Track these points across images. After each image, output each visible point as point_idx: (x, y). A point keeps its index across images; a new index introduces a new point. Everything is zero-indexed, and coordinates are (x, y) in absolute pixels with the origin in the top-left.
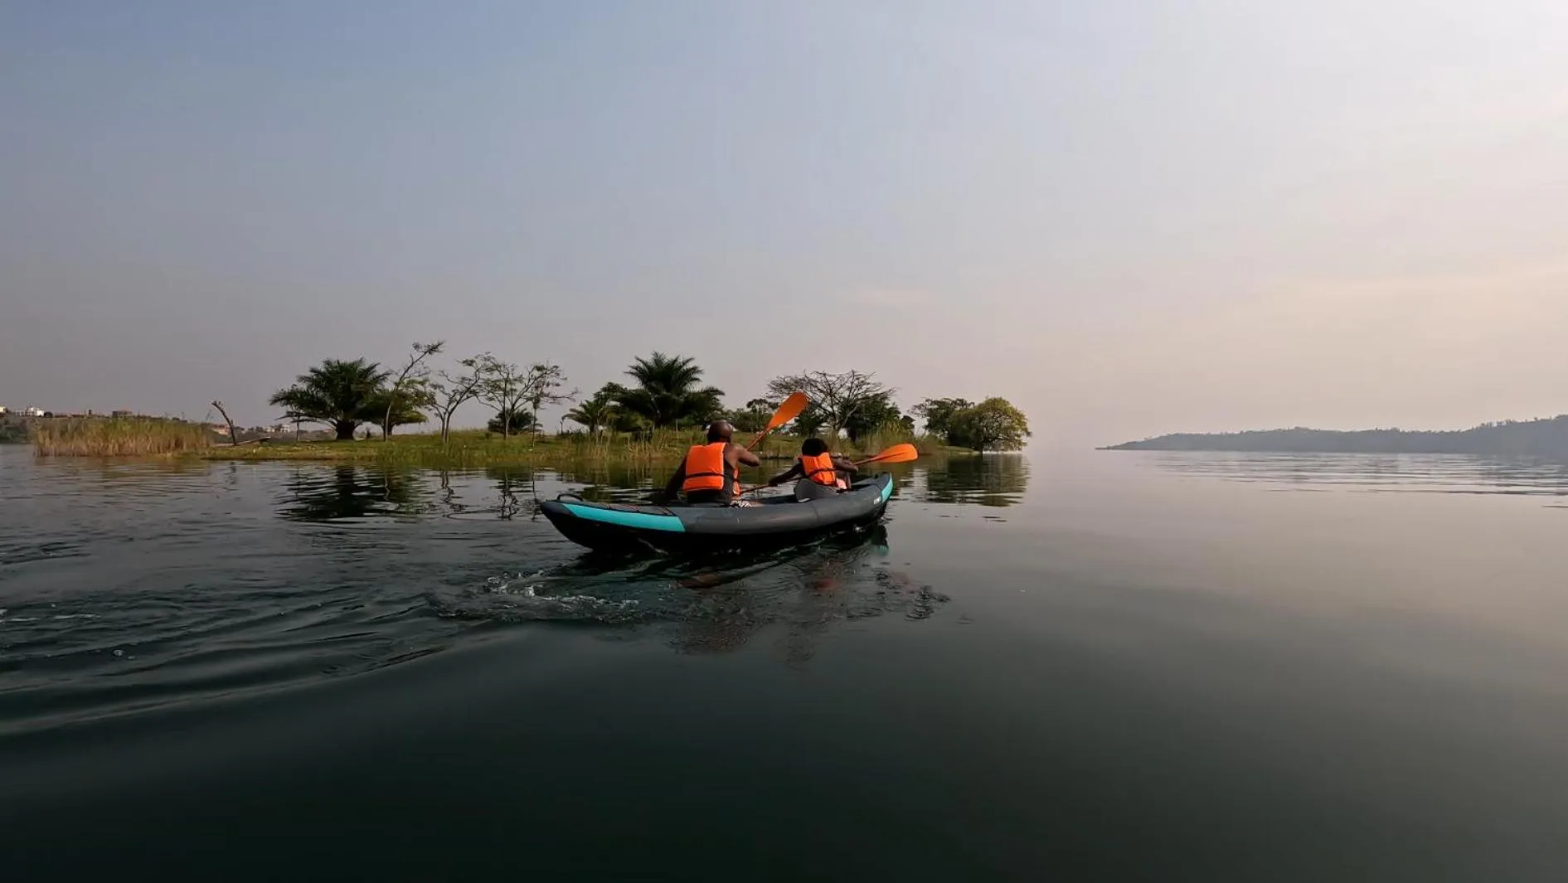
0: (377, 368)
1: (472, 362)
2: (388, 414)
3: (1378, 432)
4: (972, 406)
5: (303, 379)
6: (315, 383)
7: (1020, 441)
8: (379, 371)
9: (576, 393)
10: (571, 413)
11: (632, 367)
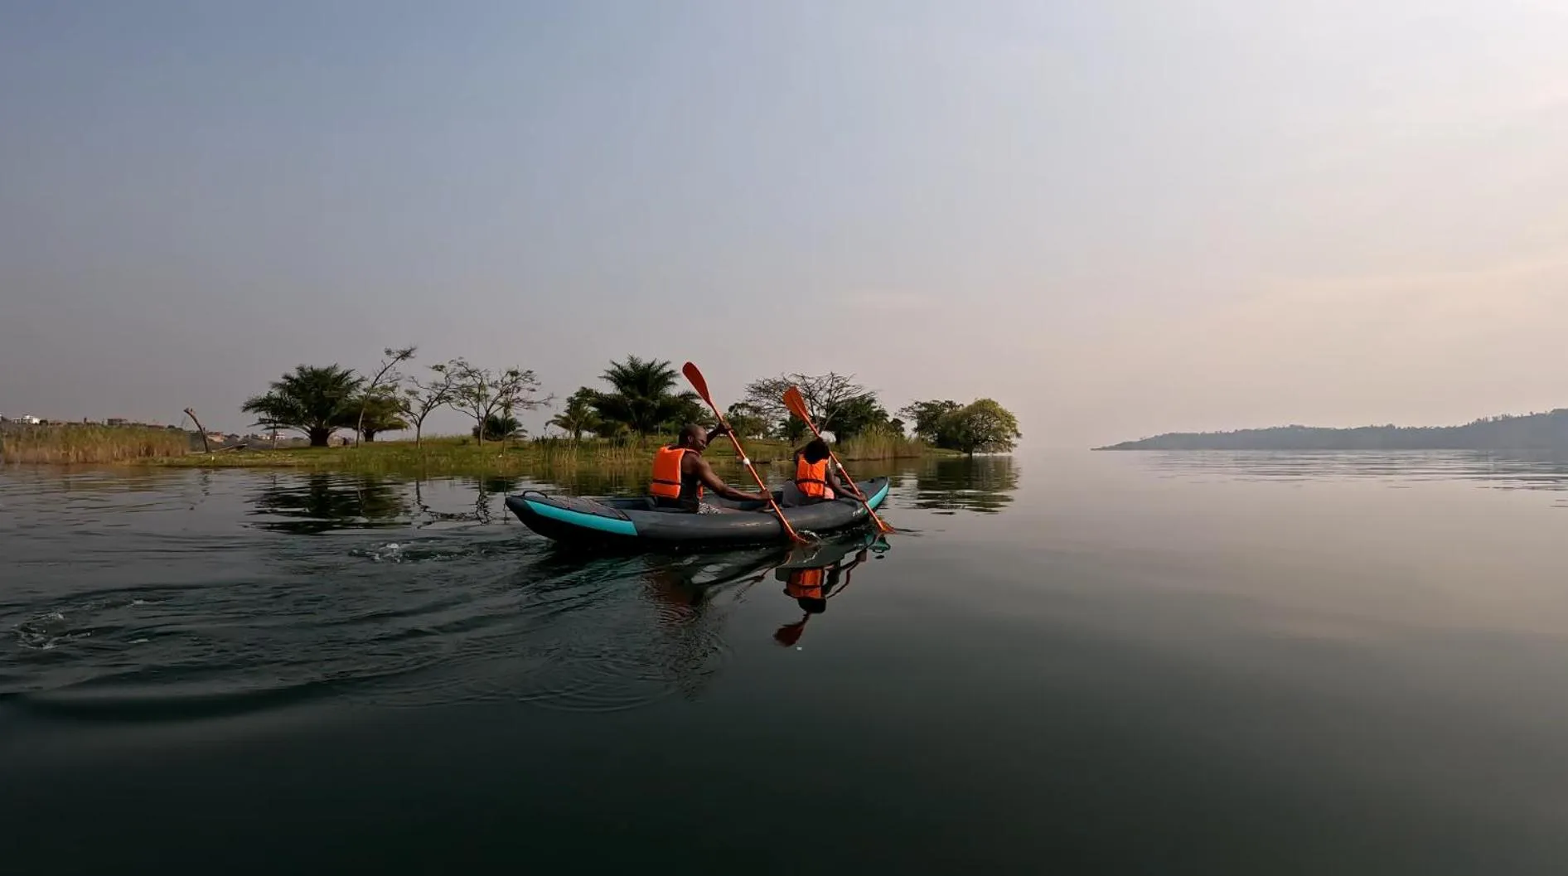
0: (351, 374)
1: (442, 367)
2: (360, 420)
3: (1373, 429)
4: (961, 407)
5: (276, 385)
6: (288, 389)
7: (1010, 443)
8: (354, 377)
9: (552, 398)
10: (555, 418)
11: (608, 372)
